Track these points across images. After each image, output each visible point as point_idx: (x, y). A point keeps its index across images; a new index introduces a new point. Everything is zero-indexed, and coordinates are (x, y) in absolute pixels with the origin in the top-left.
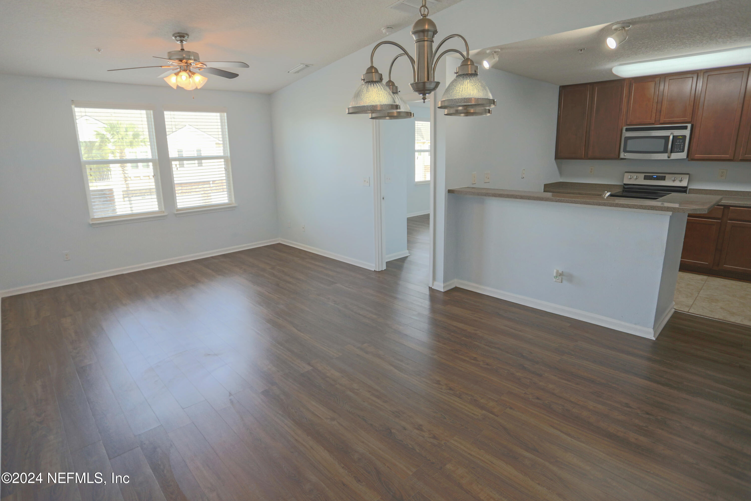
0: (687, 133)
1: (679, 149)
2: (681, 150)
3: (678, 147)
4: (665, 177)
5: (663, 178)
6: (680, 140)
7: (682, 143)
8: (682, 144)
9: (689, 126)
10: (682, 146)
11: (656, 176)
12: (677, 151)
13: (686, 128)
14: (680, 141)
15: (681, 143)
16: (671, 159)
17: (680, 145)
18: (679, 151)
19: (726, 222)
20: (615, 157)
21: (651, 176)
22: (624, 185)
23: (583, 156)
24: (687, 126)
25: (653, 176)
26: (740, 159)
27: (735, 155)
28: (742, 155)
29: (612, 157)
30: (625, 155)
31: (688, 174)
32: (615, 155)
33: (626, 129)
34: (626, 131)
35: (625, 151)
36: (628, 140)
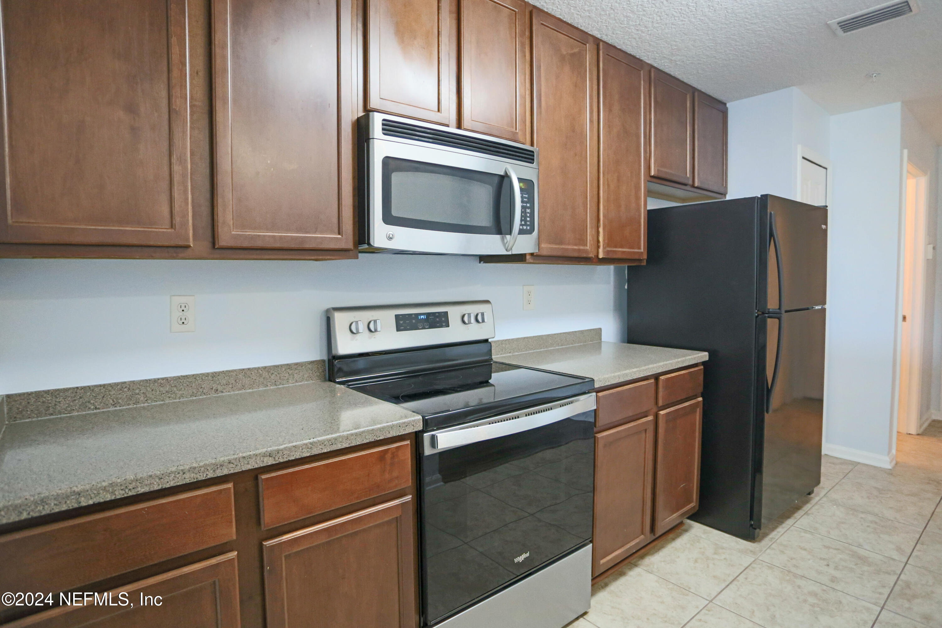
1: (523, 223)
2: (528, 225)
4: (446, 313)
5: (443, 319)
6: (524, 196)
7: (528, 205)
10: (528, 215)
11: (426, 314)
12: (521, 227)
13: (531, 157)
14: (522, 198)
15: (526, 202)
17: (525, 208)
18: (525, 228)
19: (656, 416)
20: (343, 246)
21: (413, 316)
22: (329, 360)
23: (188, 240)
24: (533, 152)
25: (417, 315)
26: (601, 256)
27: (598, 247)
28: (604, 248)
29: (332, 246)
30: (391, 236)
31: (487, 302)
32: (340, 236)
33: (383, 124)
34: (385, 132)
35: (389, 219)
36: (393, 172)
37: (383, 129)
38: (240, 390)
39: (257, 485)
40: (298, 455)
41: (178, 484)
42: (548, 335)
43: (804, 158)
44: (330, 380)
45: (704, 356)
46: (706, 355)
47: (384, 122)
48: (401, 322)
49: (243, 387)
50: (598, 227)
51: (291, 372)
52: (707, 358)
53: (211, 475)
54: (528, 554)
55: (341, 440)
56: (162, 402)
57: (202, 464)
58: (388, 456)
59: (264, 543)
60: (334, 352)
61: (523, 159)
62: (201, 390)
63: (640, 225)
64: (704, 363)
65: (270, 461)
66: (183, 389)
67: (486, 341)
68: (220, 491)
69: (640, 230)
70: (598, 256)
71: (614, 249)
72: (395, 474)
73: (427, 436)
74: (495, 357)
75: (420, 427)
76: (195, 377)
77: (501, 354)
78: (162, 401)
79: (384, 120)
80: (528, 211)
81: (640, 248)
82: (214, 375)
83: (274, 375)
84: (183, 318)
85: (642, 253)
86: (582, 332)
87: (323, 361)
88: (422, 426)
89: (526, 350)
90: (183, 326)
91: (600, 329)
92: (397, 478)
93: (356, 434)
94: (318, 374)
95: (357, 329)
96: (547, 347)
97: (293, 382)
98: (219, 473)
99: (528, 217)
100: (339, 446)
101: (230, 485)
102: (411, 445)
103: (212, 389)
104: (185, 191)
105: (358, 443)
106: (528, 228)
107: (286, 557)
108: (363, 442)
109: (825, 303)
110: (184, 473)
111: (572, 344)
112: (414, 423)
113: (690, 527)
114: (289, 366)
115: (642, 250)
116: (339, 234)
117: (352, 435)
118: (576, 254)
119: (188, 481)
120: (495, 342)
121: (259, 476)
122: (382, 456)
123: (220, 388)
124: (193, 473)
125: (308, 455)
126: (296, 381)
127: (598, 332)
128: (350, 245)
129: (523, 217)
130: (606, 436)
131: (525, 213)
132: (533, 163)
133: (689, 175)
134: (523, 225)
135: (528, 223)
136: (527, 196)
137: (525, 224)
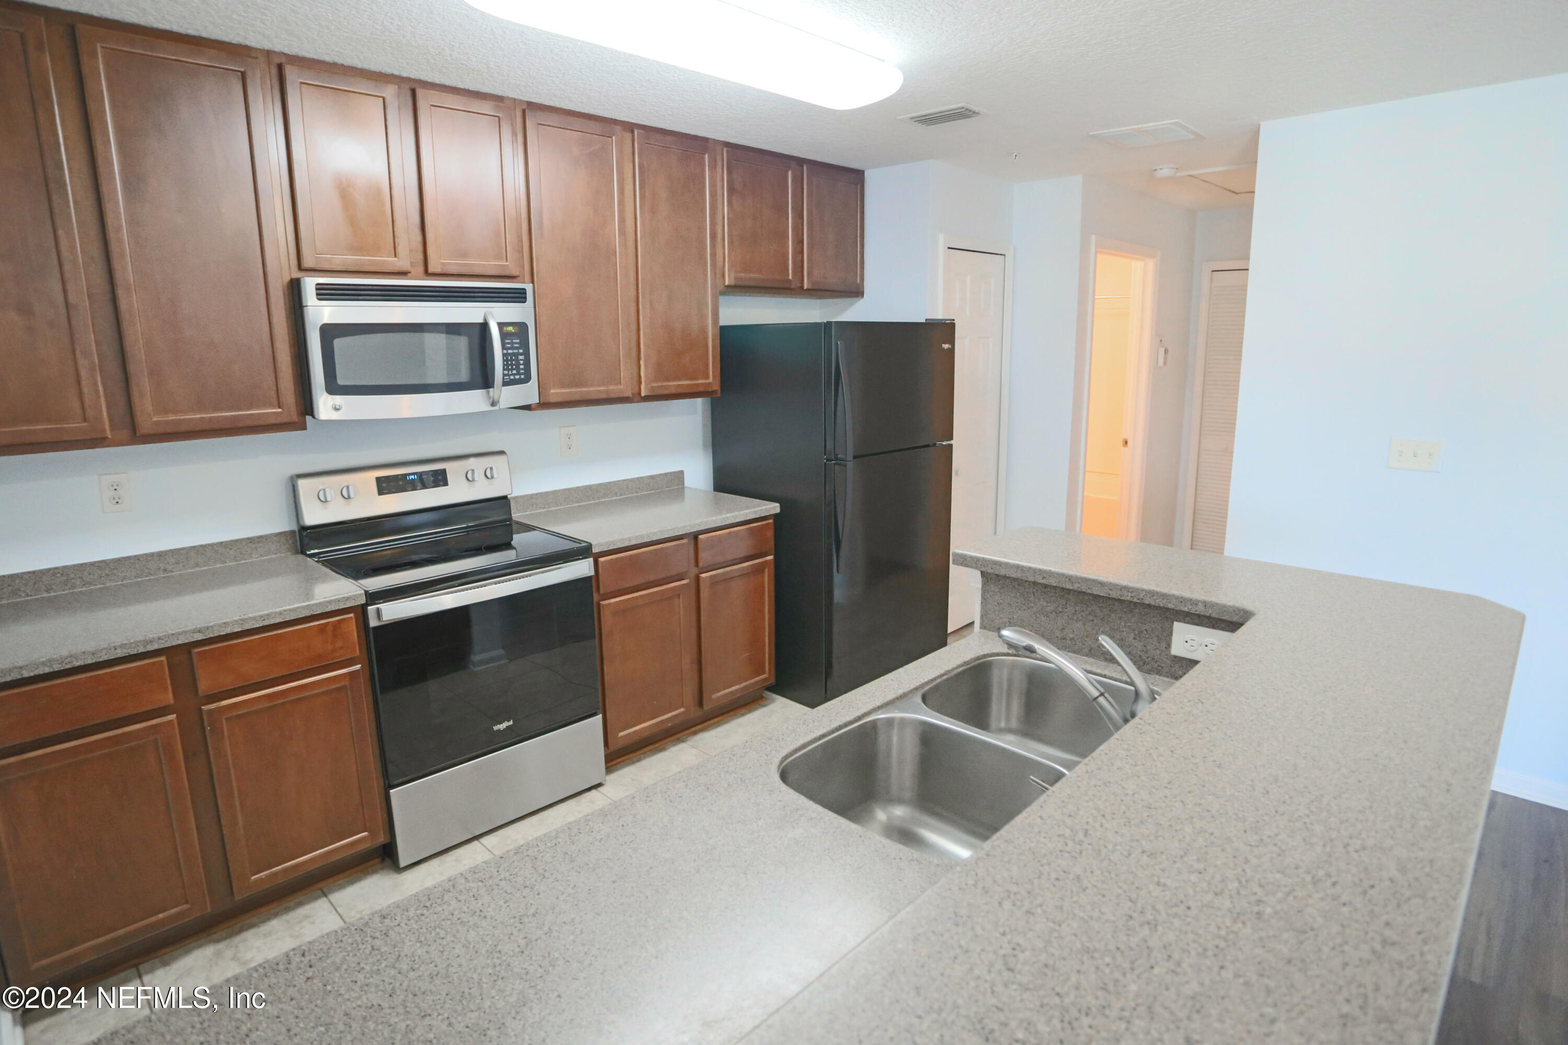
0: (527, 314)
1: (514, 372)
2: (522, 374)
3: (512, 365)
4: (443, 472)
5: (440, 479)
6: (514, 341)
7: (521, 351)
8: (521, 354)
9: (529, 288)
10: (522, 362)
11: (417, 473)
12: (512, 377)
13: (520, 296)
14: (512, 343)
15: (518, 348)
16: (500, 409)
17: (517, 355)
18: (517, 377)
19: (697, 578)
20: (285, 419)
21: (400, 477)
22: (299, 531)
23: (104, 430)
24: (524, 289)
25: (405, 475)
26: (643, 394)
27: (640, 383)
28: (646, 384)
29: (273, 421)
30: (338, 407)
31: (502, 453)
32: (280, 410)
33: (317, 289)
34: (319, 297)
35: (333, 388)
36: (335, 338)
37: (318, 294)
38: (194, 567)
39: (191, 658)
40: (228, 630)
41: (111, 658)
42: (600, 485)
43: (949, 248)
44: (303, 552)
45: (773, 508)
46: (775, 508)
47: (319, 286)
48: (384, 485)
49: (197, 565)
50: (639, 359)
51: (253, 546)
52: (778, 510)
53: (142, 650)
54: (511, 723)
55: (273, 615)
56: (103, 586)
57: (132, 641)
58: (330, 628)
59: (203, 707)
60: (302, 523)
61: (510, 299)
62: (147, 571)
63: (707, 351)
64: (775, 516)
65: (200, 637)
66: (125, 571)
67: (505, 498)
68: (153, 663)
69: (707, 354)
70: (640, 394)
71: (665, 384)
72: (339, 644)
73: (371, 609)
74: (516, 515)
75: (363, 600)
76: (137, 558)
77: (531, 511)
78: (102, 584)
79: (318, 284)
80: (521, 357)
81: (707, 377)
82: (161, 555)
83: (232, 551)
84: (117, 497)
85: (710, 384)
86: (652, 477)
87: (293, 532)
88: (365, 600)
89: (568, 504)
90: (118, 506)
91: (682, 472)
92: (341, 648)
93: (290, 610)
94: (288, 546)
95: (325, 497)
96: (598, 498)
97: (257, 556)
98: (150, 648)
99: (522, 364)
100: (272, 621)
101: (163, 658)
102: (356, 619)
103: (160, 569)
104: (95, 384)
105: (292, 618)
106: (522, 377)
107: (227, 719)
108: (298, 617)
109: (951, 437)
110: (116, 649)
111: (637, 492)
112: (354, 597)
113: (773, 701)
114: (250, 540)
115: (711, 380)
116: (280, 407)
117: (285, 611)
118: (603, 396)
119: (120, 655)
120: (515, 498)
121: (192, 651)
122: (322, 628)
123: (169, 567)
124: (125, 648)
125: (239, 630)
126: (261, 556)
127: (679, 476)
128: (295, 417)
129: (514, 365)
130: (614, 603)
131: (517, 360)
132: (525, 302)
133: (792, 276)
134: (514, 375)
135: (522, 371)
136: (518, 341)
137: (518, 373)
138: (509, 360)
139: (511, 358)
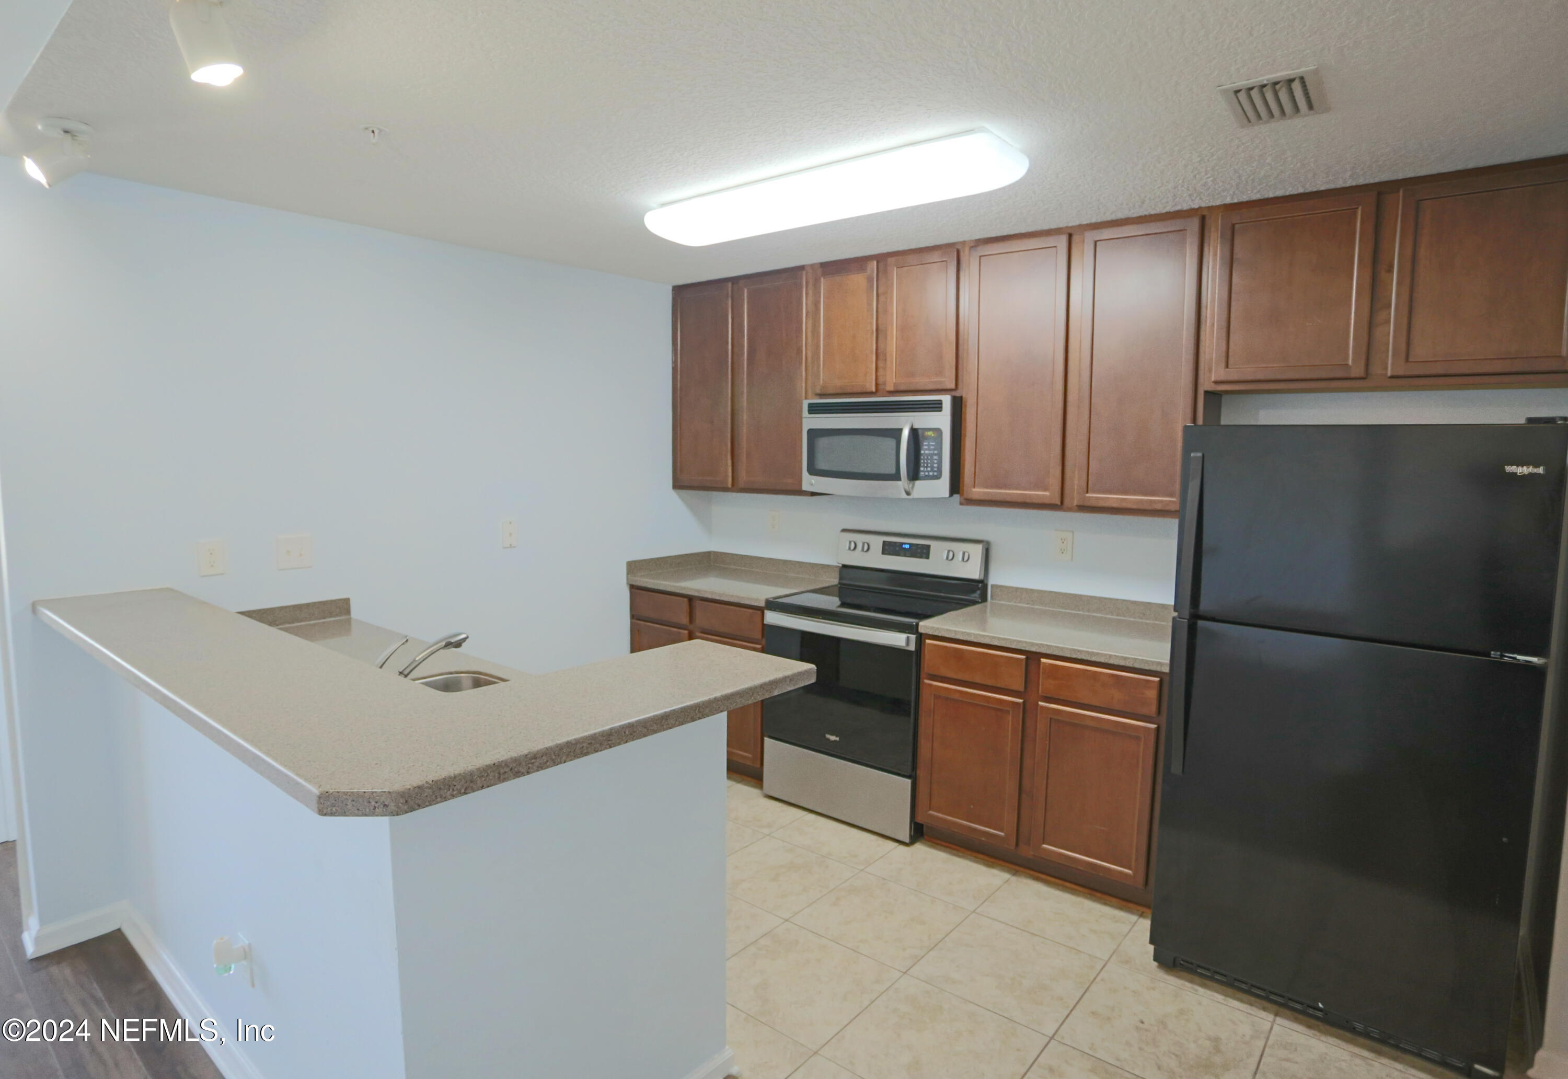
0: (942, 421)
1: (929, 469)
2: (935, 471)
3: (927, 464)
4: (928, 547)
5: (922, 552)
6: (931, 443)
7: (936, 452)
8: (936, 455)
9: (946, 400)
10: (936, 461)
11: (911, 545)
12: (927, 474)
13: (936, 406)
14: (929, 445)
15: (934, 449)
16: (913, 499)
17: (932, 455)
18: (930, 474)
21: (898, 545)
24: (941, 401)
25: (903, 544)
30: (812, 483)
33: (808, 407)
34: (810, 412)
35: (812, 471)
36: (817, 438)
37: (809, 410)
47: (810, 405)
48: (887, 549)
54: (838, 739)
61: (930, 409)
63: (1174, 462)
69: (1174, 467)
71: (1104, 496)
80: (935, 457)
81: (1172, 494)
99: (936, 463)
106: (936, 474)
115: (1176, 497)
129: (929, 463)
130: (936, 686)
131: (932, 459)
132: (940, 411)
133: (1353, 360)
134: (928, 472)
135: (936, 469)
136: (933, 443)
137: (932, 470)
138: (925, 459)
139: (927, 457)
